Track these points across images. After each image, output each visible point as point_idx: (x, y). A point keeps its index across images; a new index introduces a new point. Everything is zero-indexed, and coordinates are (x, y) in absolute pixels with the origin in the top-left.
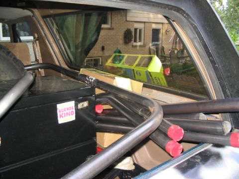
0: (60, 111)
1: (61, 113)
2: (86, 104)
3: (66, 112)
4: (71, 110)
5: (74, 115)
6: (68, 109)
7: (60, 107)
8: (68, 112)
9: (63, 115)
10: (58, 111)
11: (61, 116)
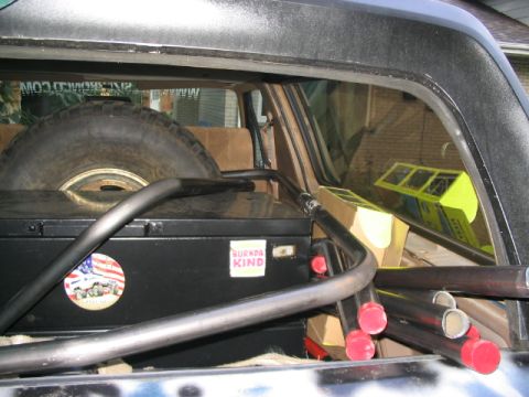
0: (235, 255)
1: (237, 258)
2: (289, 250)
3: (246, 258)
4: (257, 257)
5: (263, 267)
6: (251, 253)
7: (237, 246)
8: (251, 258)
9: (241, 263)
10: (231, 253)
11: (236, 264)
